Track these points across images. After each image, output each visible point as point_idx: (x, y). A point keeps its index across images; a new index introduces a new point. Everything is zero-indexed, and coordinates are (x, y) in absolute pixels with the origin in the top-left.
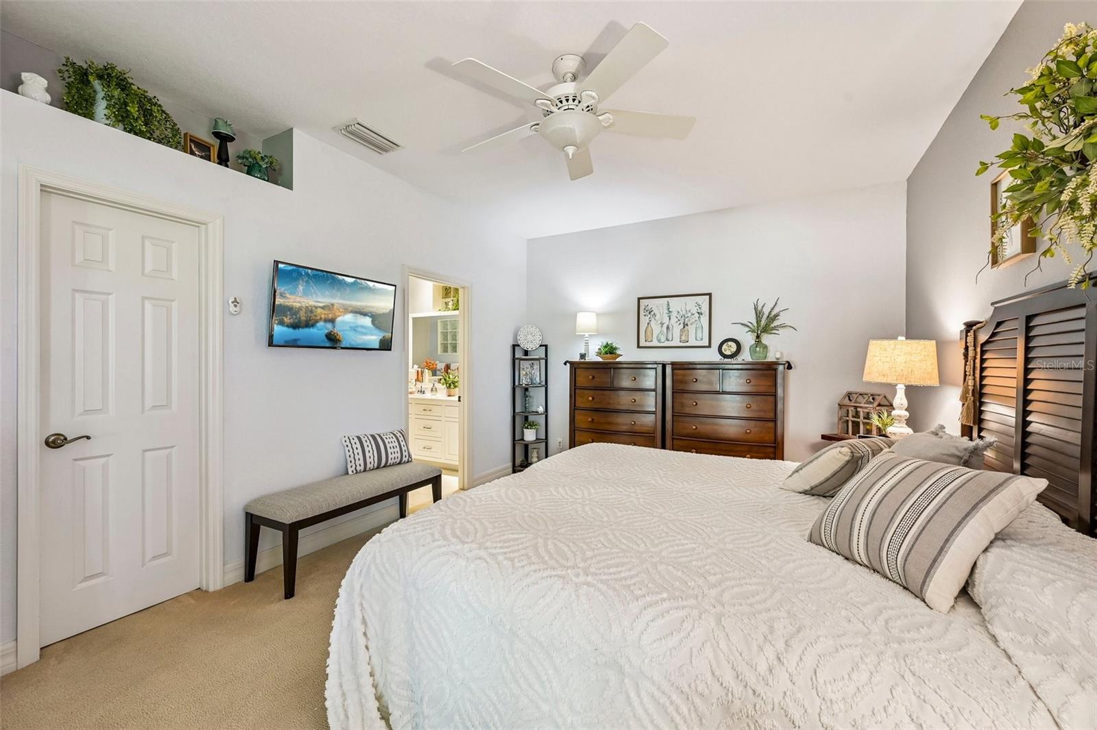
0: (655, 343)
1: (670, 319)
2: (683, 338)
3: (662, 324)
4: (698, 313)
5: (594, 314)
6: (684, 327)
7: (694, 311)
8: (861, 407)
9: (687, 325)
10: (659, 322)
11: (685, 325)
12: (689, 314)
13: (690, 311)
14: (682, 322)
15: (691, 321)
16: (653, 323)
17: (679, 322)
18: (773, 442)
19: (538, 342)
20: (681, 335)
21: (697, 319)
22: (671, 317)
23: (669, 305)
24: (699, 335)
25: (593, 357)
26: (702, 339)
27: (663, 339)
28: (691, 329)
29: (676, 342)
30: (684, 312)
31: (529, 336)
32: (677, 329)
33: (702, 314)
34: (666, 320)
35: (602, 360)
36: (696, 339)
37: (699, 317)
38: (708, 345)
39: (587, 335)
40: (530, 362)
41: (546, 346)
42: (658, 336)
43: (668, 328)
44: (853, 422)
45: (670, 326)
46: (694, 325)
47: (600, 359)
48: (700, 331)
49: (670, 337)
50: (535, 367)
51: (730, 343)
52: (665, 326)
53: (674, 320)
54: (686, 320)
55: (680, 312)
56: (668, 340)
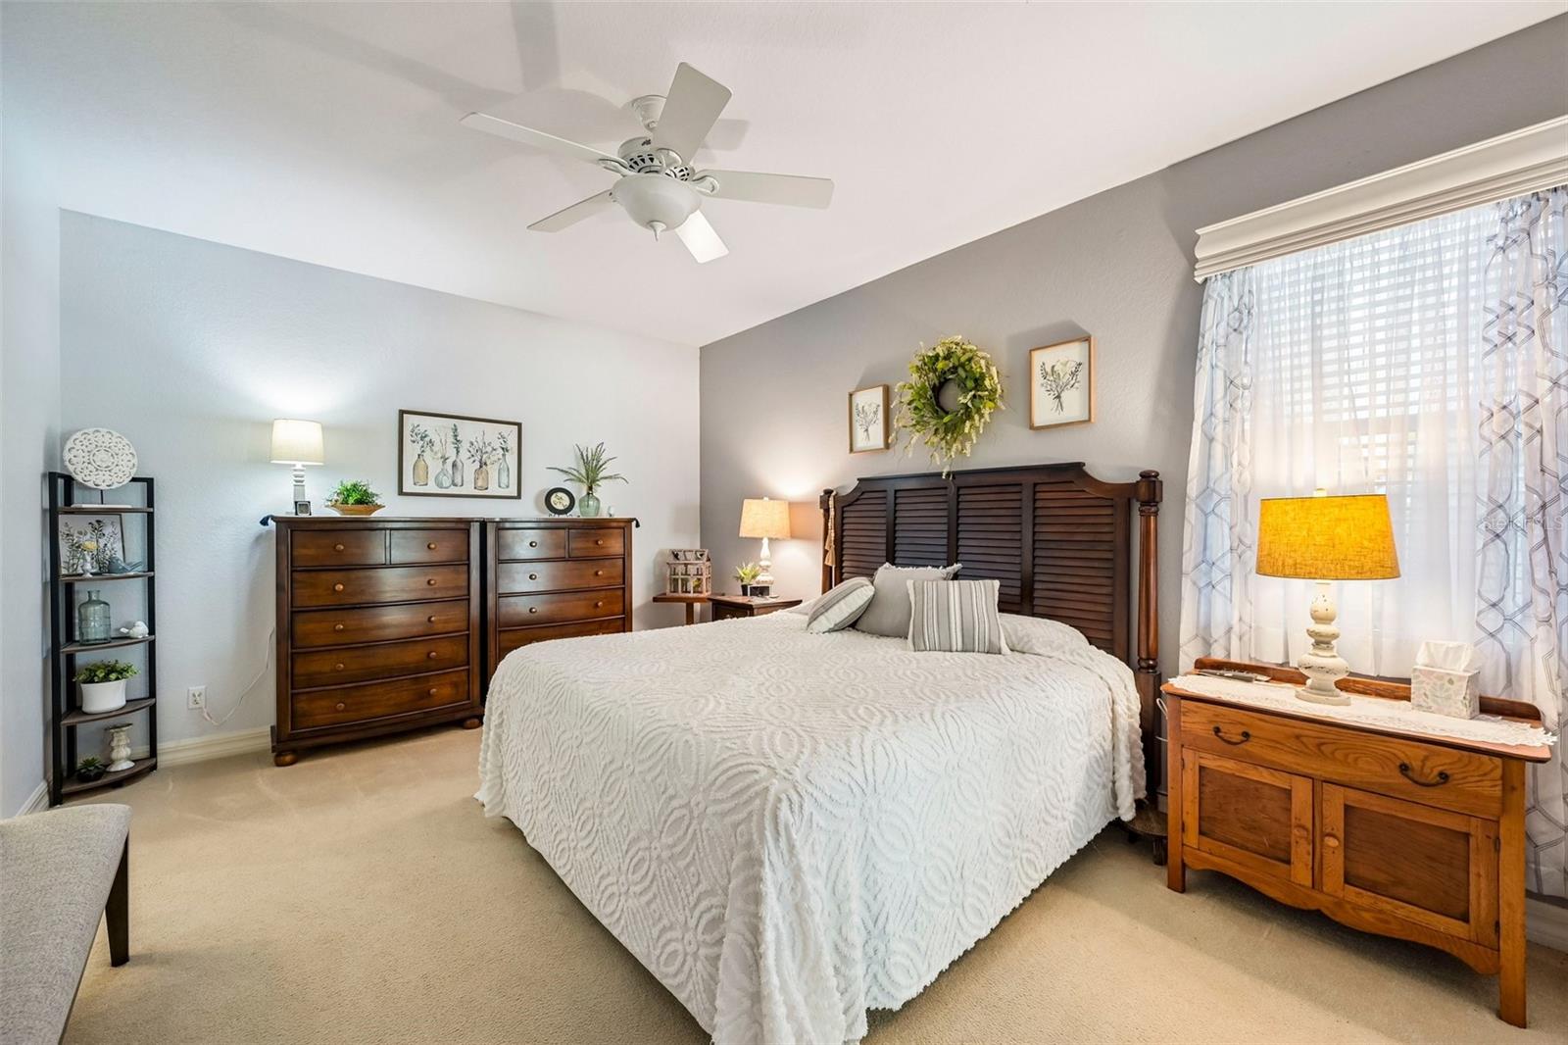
0: (432, 488)
1: (458, 452)
2: (480, 483)
3: (445, 459)
4: (503, 449)
5: (319, 426)
6: (481, 467)
7: (497, 445)
8: (691, 564)
9: (485, 464)
10: (440, 455)
11: (483, 464)
12: (489, 449)
13: (489, 444)
14: (478, 458)
15: (493, 459)
16: (428, 455)
17: (473, 459)
18: (621, 612)
19: (127, 470)
20: (476, 479)
21: (501, 457)
22: (461, 450)
23: (456, 430)
24: (504, 480)
25: (321, 509)
26: (508, 487)
27: (447, 482)
28: (492, 471)
29: (468, 489)
30: (481, 444)
31: (102, 455)
32: (469, 469)
33: (507, 451)
34: (451, 453)
35: (339, 515)
36: (500, 486)
37: (504, 455)
38: (516, 495)
39: (299, 466)
40: (93, 518)
41: (150, 482)
42: (436, 478)
43: (454, 465)
44: (682, 579)
45: (459, 464)
46: (496, 466)
47: (335, 514)
48: (506, 473)
49: (458, 481)
50: (108, 530)
51: (560, 494)
52: (449, 462)
53: (464, 454)
54: (485, 456)
55: (475, 443)
56: (455, 485)
